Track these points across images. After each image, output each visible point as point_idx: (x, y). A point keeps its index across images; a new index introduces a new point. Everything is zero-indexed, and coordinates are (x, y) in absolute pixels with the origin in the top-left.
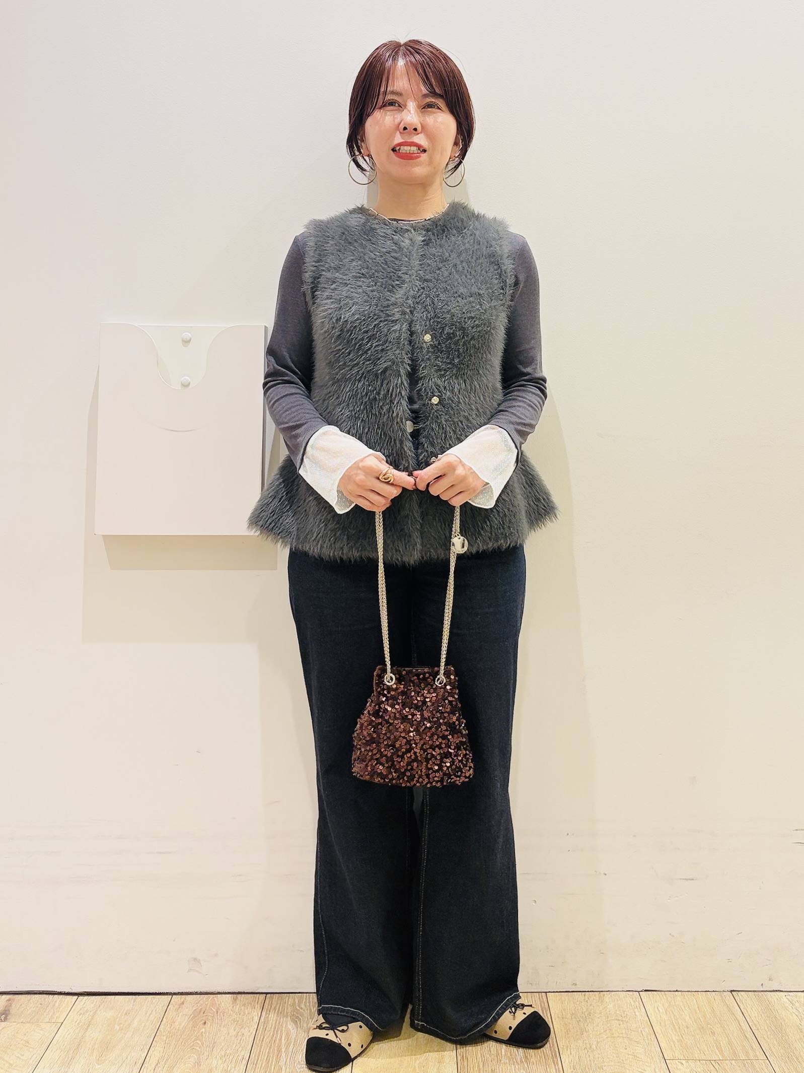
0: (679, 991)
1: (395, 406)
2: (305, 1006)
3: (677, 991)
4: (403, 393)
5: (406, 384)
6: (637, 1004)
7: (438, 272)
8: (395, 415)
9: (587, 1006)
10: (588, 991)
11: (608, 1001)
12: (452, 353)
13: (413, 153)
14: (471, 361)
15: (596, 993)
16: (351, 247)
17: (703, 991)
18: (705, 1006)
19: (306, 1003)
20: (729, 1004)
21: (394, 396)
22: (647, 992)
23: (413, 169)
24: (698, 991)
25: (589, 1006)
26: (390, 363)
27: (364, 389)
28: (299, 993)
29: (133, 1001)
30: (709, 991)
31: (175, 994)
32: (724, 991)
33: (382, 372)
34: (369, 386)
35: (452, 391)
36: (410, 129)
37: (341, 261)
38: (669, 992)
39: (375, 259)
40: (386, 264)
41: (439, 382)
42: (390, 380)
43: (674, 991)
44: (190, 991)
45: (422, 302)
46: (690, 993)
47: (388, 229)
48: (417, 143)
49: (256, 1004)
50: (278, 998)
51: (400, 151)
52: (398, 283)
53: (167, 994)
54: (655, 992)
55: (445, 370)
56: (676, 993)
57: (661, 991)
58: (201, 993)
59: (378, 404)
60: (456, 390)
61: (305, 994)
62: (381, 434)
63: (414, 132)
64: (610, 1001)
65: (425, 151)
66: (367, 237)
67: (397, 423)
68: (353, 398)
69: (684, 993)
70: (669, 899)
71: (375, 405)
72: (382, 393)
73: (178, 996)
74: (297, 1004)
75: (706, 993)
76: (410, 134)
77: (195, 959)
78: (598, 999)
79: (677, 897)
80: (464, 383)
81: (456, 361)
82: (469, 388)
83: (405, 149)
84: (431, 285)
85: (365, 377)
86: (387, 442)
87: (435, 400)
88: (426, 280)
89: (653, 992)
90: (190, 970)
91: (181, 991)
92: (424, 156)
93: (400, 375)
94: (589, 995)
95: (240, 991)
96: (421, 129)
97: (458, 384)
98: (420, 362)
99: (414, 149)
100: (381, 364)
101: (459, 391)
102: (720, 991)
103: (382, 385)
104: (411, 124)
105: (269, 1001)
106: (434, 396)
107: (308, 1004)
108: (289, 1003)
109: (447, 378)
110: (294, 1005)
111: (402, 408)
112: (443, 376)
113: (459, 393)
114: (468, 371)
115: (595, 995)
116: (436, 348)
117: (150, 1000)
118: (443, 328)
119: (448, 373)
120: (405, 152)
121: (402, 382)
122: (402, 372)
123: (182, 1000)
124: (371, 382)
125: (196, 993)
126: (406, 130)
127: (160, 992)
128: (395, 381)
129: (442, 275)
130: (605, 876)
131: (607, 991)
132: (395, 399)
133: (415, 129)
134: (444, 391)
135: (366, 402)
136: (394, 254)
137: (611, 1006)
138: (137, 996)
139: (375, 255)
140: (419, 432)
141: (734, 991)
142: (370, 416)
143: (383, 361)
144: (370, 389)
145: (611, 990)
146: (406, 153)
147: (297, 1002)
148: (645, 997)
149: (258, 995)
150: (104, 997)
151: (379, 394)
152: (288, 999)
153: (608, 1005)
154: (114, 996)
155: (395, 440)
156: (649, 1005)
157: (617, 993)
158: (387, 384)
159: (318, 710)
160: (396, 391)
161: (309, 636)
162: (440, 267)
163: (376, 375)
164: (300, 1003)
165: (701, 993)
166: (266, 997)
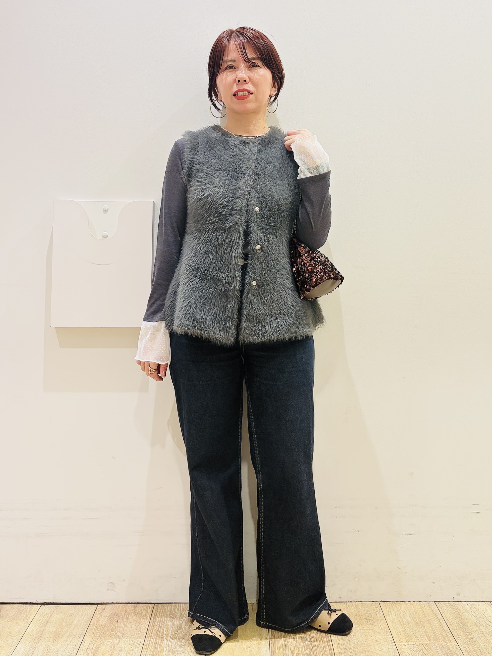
0: (403, 602)
1: (234, 250)
2: (178, 611)
3: (402, 601)
4: (240, 242)
5: (242, 237)
6: (378, 609)
7: (265, 170)
8: (234, 254)
9: (348, 610)
10: (348, 602)
11: (360, 608)
12: (271, 219)
13: (246, 95)
14: (281, 225)
15: (353, 603)
16: (213, 151)
17: (418, 602)
18: (419, 611)
19: (178, 609)
20: (434, 610)
21: (234, 244)
22: (384, 602)
23: (246, 105)
24: (415, 602)
25: (349, 611)
26: (233, 224)
27: (216, 237)
28: (174, 603)
29: (74, 608)
30: (421, 602)
31: (99, 604)
32: (430, 602)
33: (228, 228)
34: (220, 236)
35: (269, 242)
36: (242, 81)
37: (207, 159)
38: (397, 602)
39: (227, 159)
40: (234, 162)
41: (262, 236)
42: (233, 234)
43: (400, 602)
44: (109, 602)
45: (255, 187)
46: (410, 603)
47: (236, 141)
48: (247, 89)
49: (148, 610)
50: (162, 606)
51: (238, 95)
52: (241, 175)
53: (95, 604)
54: (389, 602)
55: (265, 229)
56: (402, 602)
57: (392, 602)
58: (115, 603)
59: (224, 247)
60: (271, 241)
61: (178, 604)
62: (223, 264)
63: (244, 82)
64: (361, 608)
65: (252, 94)
66: (223, 145)
67: (234, 259)
68: (209, 242)
69: (406, 603)
70: (397, 546)
71: (222, 247)
72: (227, 241)
73: (101, 605)
74: (173, 610)
75: (420, 602)
76: (242, 84)
77: (111, 583)
78: (354, 606)
79: (402, 545)
80: (276, 238)
81: (273, 224)
82: (279, 241)
83: (240, 94)
84: (261, 177)
85: (218, 231)
86: (226, 270)
87: (258, 247)
88: (258, 175)
89: (388, 602)
90: (108, 589)
91: (103, 602)
92: (251, 97)
93: (239, 232)
94: (349, 604)
95: (138, 602)
96: (248, 80)
97: (272, 238)
98: (252, 223)
99: (246, 93)
100: (227, 224)
101: (273, 242)
102: (428, 602)
103: (227, 236)
104: (242, 78)
105: (156, 608)
106: (258, 244)
107: (179, 610)
108: (168, 609)
109: (266, 234)
110: (171, 610)
111: (238, 251)
112: (264, 233)
113: (273, 244)
114: (279, 231)
115: (352, 604)
116: (262, 216)
117: (84, 607)
118: (266, 204)
119: (267, 231)
120: (240, 95)
121: (240, 236)
122: (241, 229)
123: (104, 608)
124: (221, 233)
125: (112, 603)
126: (240, 82)
127: (90, 602)
128: (235, 235)
129: (267, 172)
130: (358, 532)
131: (360, 602)
132: (235, 246)
133: (245, 81)
134: (264, 242)
135: (216, 245)
136: (239, 157)
137: (362, 611)
138: (77, 605)
139: (227, 156)
140: (247, 265)
141: (436, 601)
142: (218, 253)
143: (230, 221)
144: (220, 237)
145: (362, 601)
146: (242, 96)
147: (173, 609)
148: (383, 605)
149: (149, 604)
150: (57, 605)
151: (225, 241)
152: (168, 607)
153: (361, 610)
154: (62, 605)
155: (231, 270)
156: (385, 610)
157: (366, 603)
158: (231, 236)
159: (187, 432)
160: (236, 241)
161: (182, 388)
162: (266, 166)
163: (225, 230)
164: (175, 609)
165: (417, 603)
166: (154, 605)
